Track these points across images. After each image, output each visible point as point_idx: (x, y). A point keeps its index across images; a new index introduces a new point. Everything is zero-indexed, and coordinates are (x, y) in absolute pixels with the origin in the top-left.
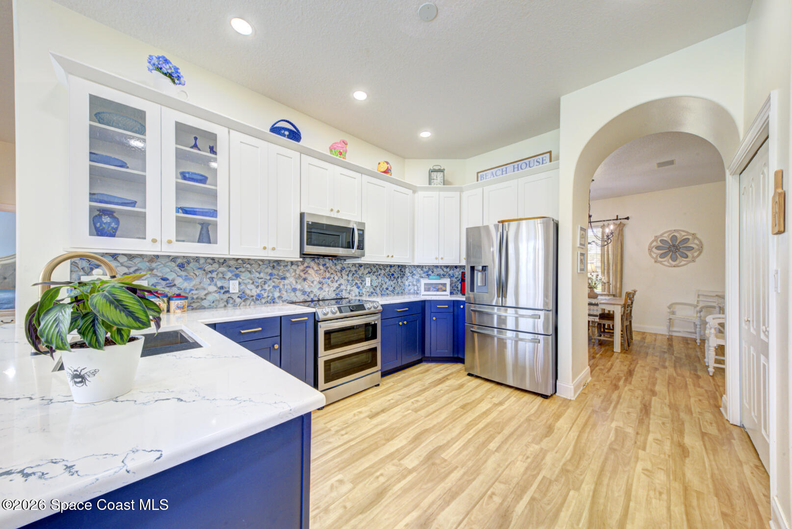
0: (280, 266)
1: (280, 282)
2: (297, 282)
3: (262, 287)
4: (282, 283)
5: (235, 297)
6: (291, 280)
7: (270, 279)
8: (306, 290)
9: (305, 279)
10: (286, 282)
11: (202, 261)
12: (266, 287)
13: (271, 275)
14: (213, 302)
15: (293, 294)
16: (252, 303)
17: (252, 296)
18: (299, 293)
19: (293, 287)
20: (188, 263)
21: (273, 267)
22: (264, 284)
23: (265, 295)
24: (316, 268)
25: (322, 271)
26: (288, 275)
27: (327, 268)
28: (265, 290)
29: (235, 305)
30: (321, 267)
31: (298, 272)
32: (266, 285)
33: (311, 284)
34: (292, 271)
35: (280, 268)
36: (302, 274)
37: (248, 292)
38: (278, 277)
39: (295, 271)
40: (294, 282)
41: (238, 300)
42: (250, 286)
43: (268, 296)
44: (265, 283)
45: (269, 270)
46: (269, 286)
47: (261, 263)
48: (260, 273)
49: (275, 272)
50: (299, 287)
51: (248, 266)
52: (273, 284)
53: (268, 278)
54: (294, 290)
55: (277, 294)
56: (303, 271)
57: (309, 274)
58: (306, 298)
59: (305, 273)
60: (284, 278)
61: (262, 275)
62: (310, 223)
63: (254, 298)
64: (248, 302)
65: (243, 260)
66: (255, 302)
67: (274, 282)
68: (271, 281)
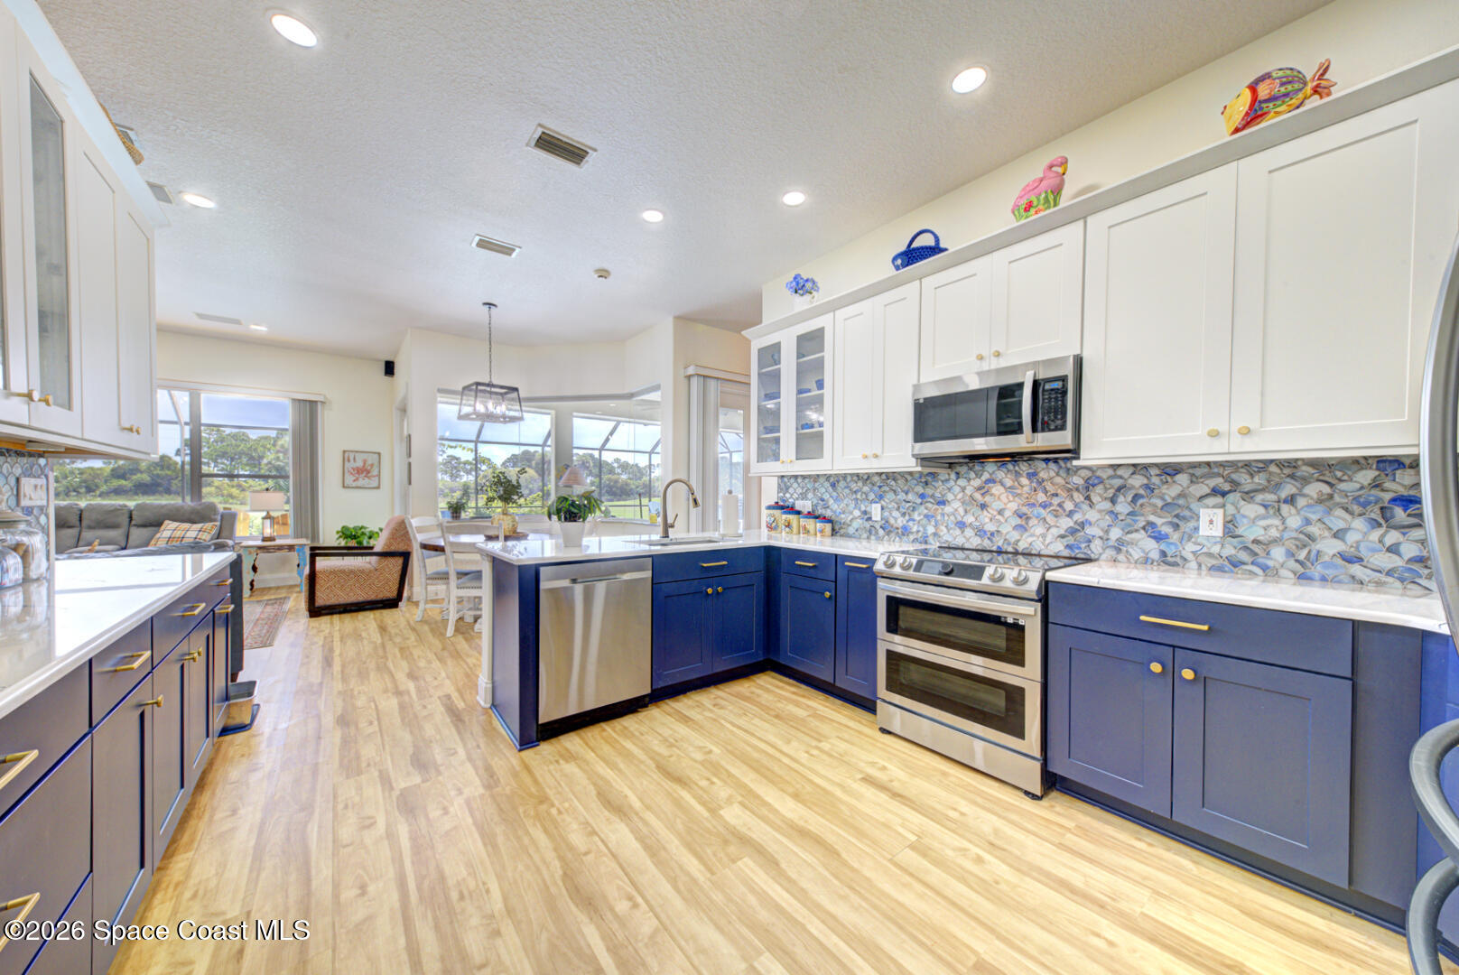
0: (937, 481)
1: (937, 509)
2: (966, 511)
3: (909, 515)
4: (940, 511)
5: (878, 527)
6: (955, 507)
7: (921, 504)
8: (987, 528)
9: (983, 506)
10: (948, 509)
11: (849, 479)
12: (916, 516)
13: (922, 496)
14: (857, 530)
15: (958, 532)
16: (897, 538)
17: (897, 528)
18: (969, 532)
19: (959, 519)
20: (838, 482)
21: (926, 483)
22: (913, 511)
23: (915, 529)
24: (1008, 482)
25: (1026, 489)
26: (950, 497)
27: (1040, 482)
28: (914, 520)
29: (879, 539)
30: (1024, 481)
31: (969, 490)
32: (916, 513)
33: (998, 517)
34: (957, 489)
35: (936, 485)
36: (978, 496)
37: (892, 521)
38: (932, 500)
39: (963, 489)
40: (961, 511)
41: (881, 532)
42: (896, 514)
43: (918, 531)
44: (914, 509)
45: (920, 489)
46: (919, 514)
47: (909, 478)
48: (907, 494)
49: (929, 491)
50: (970, 519)
51: (893, 483)
52: (926, 511)
53: (919, 501)
54: (962, 525)
55: (931, 530)
56: (979, 489)
57: (992, 495)
58: (987, 544)
59: (983, 494)
60: (943, 503)
61: (910, 497)
62: (922, 401)
63: (900, 531)
64: (893, 535)
65: (887, 474)
66: (900, 538)
67: (926, 508)
68: (922, 507)
